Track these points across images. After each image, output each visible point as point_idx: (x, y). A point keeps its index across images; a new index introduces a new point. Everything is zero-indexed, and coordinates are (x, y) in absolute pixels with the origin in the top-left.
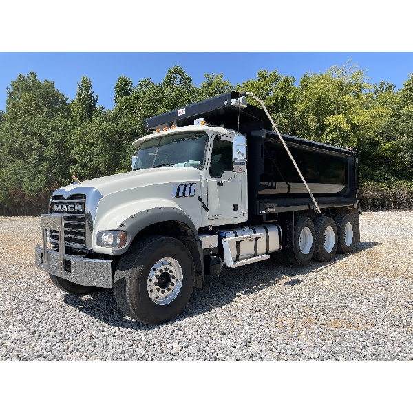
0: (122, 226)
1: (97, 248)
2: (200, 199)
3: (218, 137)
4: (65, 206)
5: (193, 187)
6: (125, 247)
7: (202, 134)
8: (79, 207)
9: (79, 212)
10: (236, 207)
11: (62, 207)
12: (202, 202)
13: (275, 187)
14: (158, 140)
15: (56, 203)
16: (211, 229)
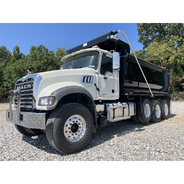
0: (52, 94)
1: (38, 107)
2: (95, 85)
3: (104, 55)
4: (22, 87)
5: (92, 78)
6: (54, 105)
7: (96, 52)
8: (29, 86)
9: (29, 88)
10: (113, 91)
11: (21, 87)
12: (96, 86)
13: (132, 83)
14: (74, 57)
15: (18, 86)
16: (101, 101)
